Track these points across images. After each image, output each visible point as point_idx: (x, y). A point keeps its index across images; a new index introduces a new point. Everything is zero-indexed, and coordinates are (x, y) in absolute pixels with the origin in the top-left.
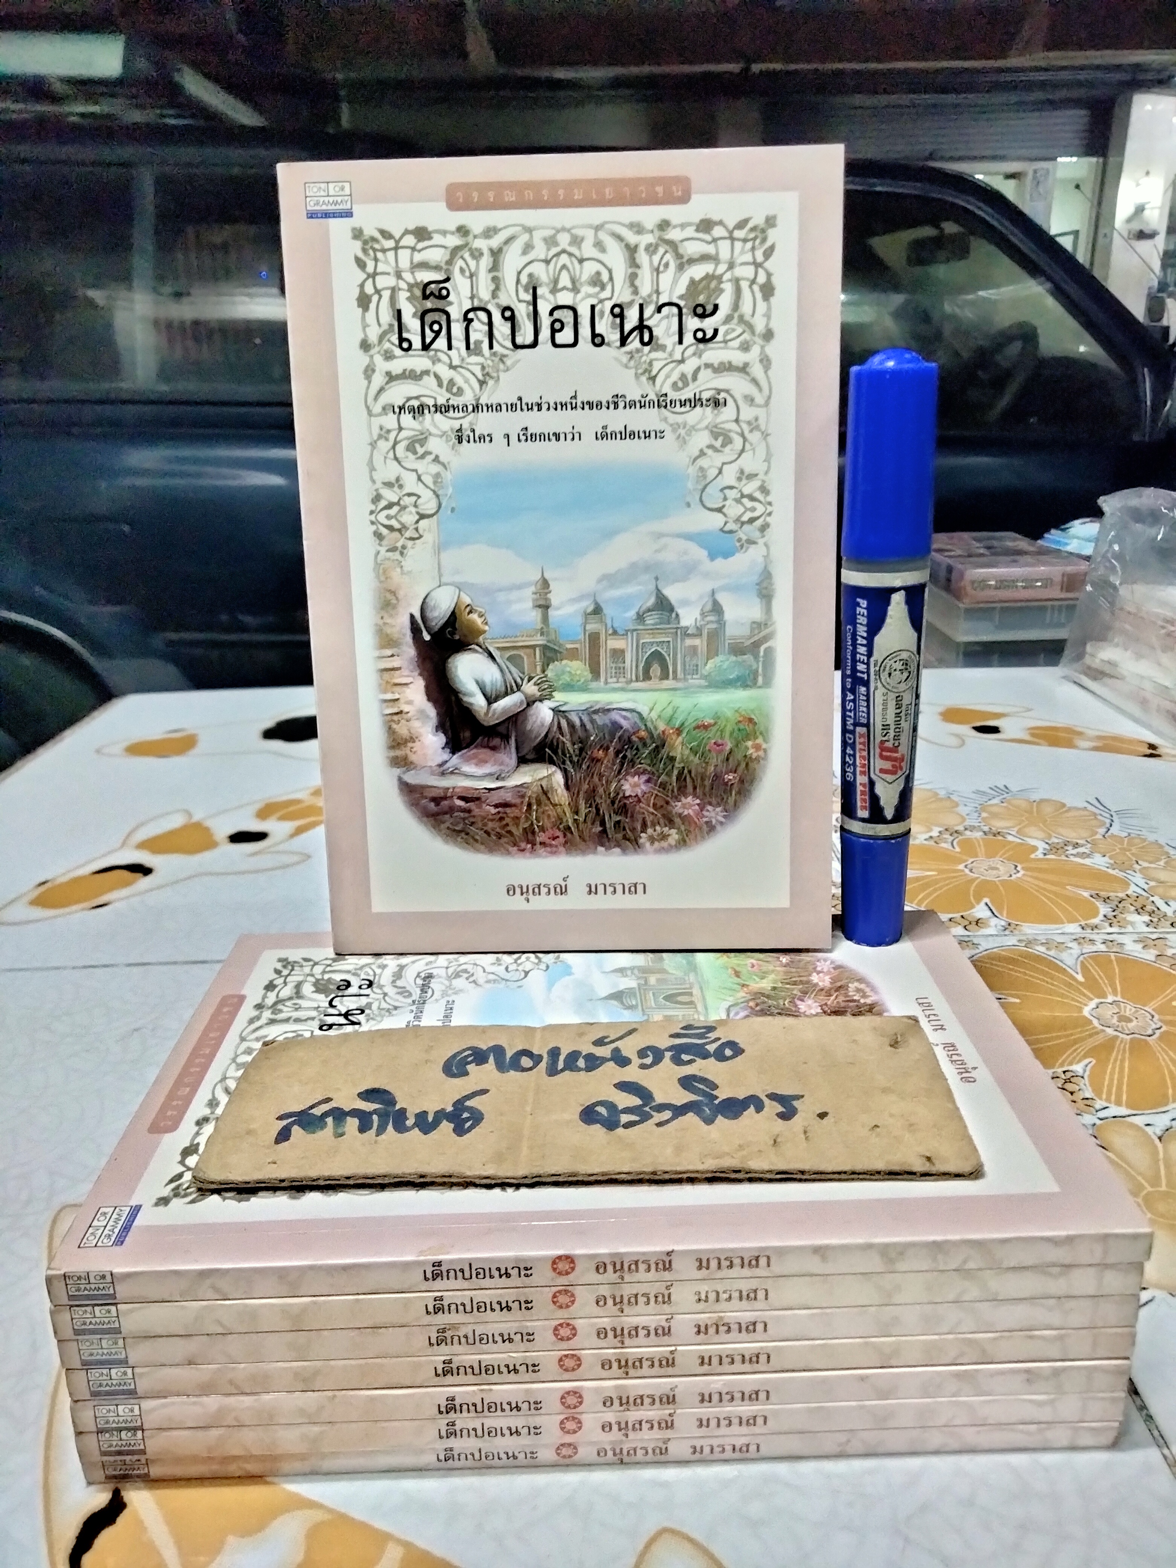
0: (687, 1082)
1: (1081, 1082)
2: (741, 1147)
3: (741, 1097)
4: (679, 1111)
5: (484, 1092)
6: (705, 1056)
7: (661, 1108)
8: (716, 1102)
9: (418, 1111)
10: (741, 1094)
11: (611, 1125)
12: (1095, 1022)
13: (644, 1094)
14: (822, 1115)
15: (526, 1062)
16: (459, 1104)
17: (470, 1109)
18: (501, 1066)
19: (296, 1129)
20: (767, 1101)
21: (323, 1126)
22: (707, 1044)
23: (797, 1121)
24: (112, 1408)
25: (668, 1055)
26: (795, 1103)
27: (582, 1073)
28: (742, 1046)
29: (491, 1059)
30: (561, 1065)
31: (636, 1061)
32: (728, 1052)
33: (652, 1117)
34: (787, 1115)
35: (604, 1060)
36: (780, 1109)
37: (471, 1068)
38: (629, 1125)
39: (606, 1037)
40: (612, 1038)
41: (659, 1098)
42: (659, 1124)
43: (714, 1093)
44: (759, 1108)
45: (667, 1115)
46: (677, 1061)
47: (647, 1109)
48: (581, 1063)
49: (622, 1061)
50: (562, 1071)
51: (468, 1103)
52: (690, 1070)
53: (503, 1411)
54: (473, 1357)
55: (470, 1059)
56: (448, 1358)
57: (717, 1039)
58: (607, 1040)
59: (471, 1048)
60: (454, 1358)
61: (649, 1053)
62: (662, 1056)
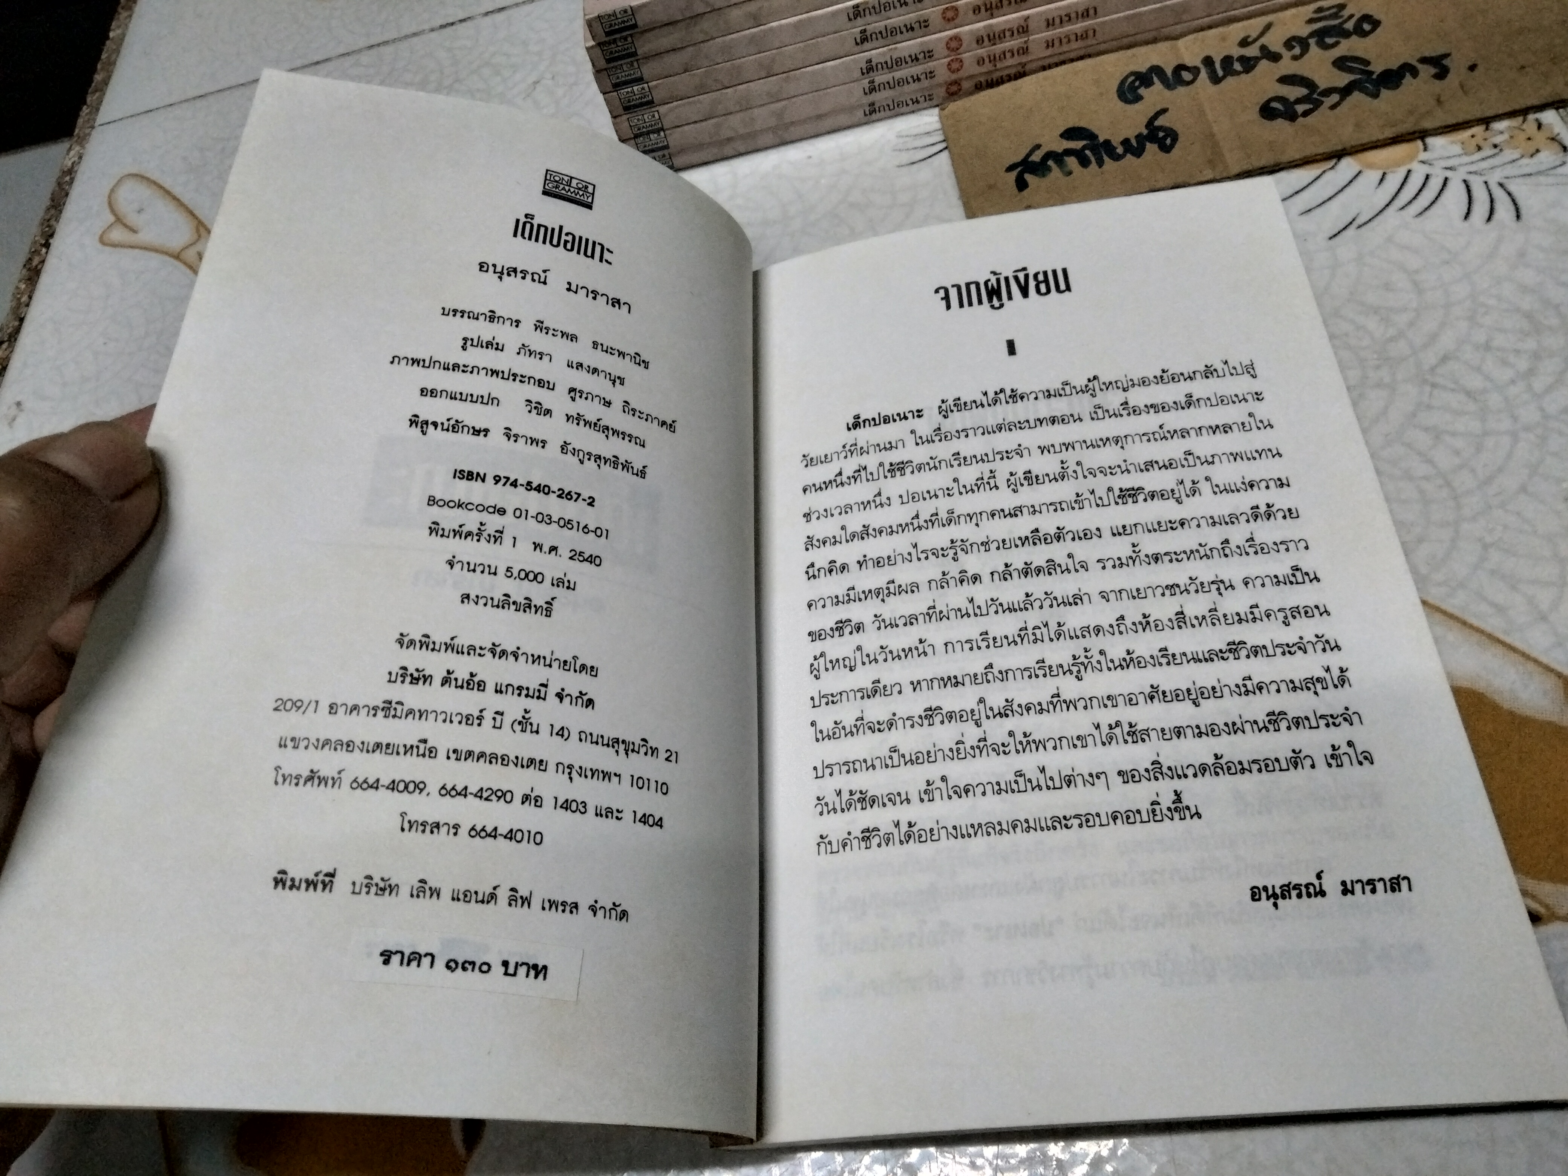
0: (1341, 63)
2: (1411, 112)
3: (1395, 68)
4: (1345, 92)
5: (1164, 111)
6: (1347, 34)
7: (1328, 92)
8: (1374, 77)
9: (1122, 139)
10: (1394, 65)
11: (1292, 117)
13: (1306, 83)
14: (1472, 68)
15: (1186, 76)
16: (1150, 124)
17: (1161, 128)
18: (1168, 86)
19: (1028, 177)
20: (1420, 66)
21: (1049, 169)
22: (1346, 21)
23: (1452, 79)
24: (640, 117)
25: (1312, 41)
26: (1444, 62)
27: (1243, 76)
28: (1376, 17)
29: (1155, 79)
30: (1220, 73)
31: (1287, 55)
32: (1367, 27)
33: (1322, 102)
34: (1442, 73)
35: (1257, 59)
36: (1433, 71)
37: (1142, 91)
38: (1306, 114)
39: (1249, 37)
40: (1254, 35)
41: (1323, 84)
42: (1333, 107)
43: (1370, 68)
44: (1415, 73)
45: (1335, 98)
46: (1325, 47)
47: (1315, 96)
48: (1237, 66)
49: (1275, 57)
50: (1224, 77)
51: (1157, 123)
52: (1337, 52)
53: (906, 63)
54: (881, 23)
55: (1137, 84)
56: (863, 28)
57: (1352, 16)
58: (1250, 40)
59: (1132, 73)
60: (868, 27)
61: (1294, 44)
62: (1308, 45)
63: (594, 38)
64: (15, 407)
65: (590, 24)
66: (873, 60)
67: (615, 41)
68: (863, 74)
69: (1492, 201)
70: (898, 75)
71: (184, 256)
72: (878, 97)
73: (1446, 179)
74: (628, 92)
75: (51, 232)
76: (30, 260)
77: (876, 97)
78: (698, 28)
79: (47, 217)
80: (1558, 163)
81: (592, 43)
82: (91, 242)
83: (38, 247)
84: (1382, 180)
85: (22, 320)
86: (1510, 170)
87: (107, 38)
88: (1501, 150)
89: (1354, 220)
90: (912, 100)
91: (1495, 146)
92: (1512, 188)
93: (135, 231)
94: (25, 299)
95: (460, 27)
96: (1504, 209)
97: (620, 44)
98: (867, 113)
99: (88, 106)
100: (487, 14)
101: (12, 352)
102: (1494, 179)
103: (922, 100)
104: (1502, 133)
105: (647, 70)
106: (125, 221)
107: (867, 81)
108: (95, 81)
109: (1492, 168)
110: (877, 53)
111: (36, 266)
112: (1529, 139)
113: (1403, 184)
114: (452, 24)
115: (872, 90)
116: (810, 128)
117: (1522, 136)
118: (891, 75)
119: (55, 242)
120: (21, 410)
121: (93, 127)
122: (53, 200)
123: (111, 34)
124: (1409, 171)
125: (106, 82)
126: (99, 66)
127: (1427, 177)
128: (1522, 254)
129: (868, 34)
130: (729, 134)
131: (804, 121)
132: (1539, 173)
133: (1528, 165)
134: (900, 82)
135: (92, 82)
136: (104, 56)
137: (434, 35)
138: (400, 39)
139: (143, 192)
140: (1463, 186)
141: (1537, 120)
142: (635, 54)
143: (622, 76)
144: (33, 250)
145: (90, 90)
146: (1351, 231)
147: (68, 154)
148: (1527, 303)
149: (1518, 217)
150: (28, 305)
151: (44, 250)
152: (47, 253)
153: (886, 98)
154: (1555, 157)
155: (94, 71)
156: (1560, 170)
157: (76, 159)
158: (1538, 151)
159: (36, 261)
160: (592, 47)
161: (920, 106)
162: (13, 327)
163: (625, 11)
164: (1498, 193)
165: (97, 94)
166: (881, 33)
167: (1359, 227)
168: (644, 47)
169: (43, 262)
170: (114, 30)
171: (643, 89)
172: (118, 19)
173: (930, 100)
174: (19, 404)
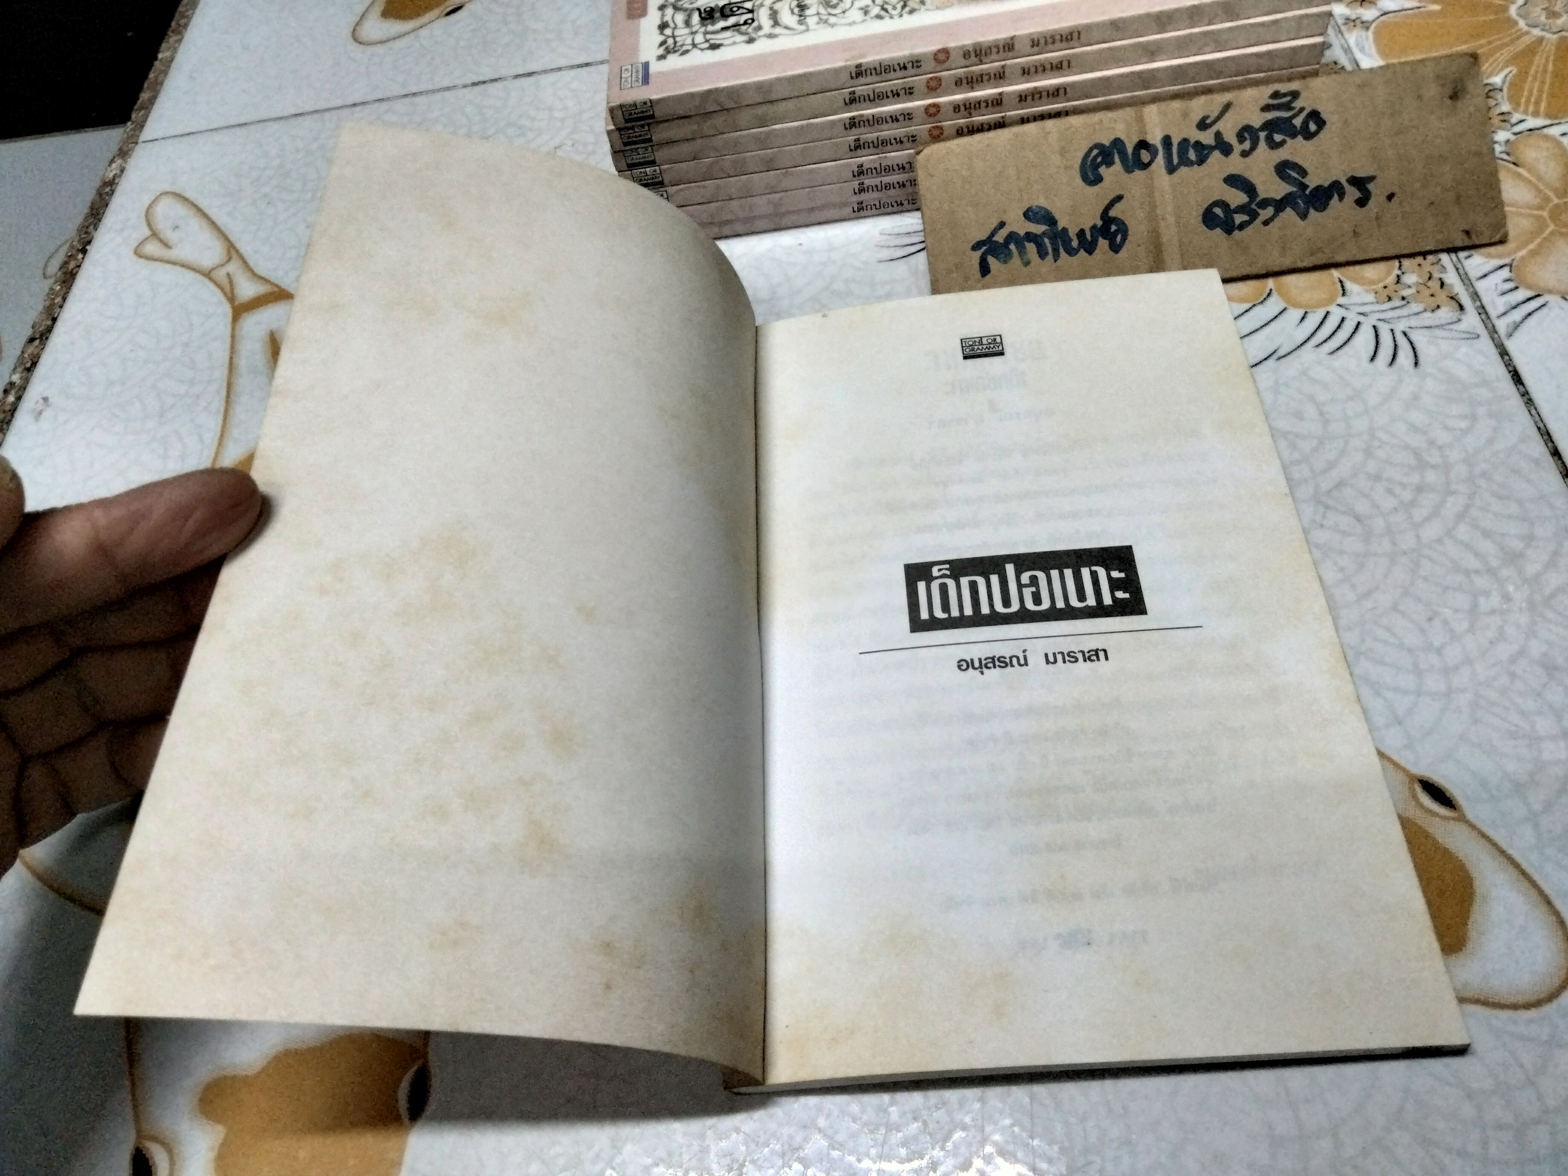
0: (1282, 169)
1: (1499, 96)
2: (1330, 241)
3: (1326, 185)
4: (1280, 205)
5: (1119, 198)
6: (1293, 133)
7: (1265, 204)
8: (1307, 192)
9: (1078, 230)
10: (1327, 181)
11: (1228, 227)
12: (1522, 24)
13: (1249, 188)
14: (1390, 197)
15: (1145, 156)
16: (1105, 213)
17: (1115, 220)
18: (1127, 167)
19: (990, 258)
20: (1346, 185)
21: (1010, 253)
22: (1296, 116)
23: (1373, 209)
25: (1262, 135)
26: (1368, 185)
27: (1195, 167)
28: (1324, 115)
29: (1116, 157)
30: (1176, 161)
31: (1238, 148)
32: (1312, 126)
33: (1259, 215)
34: (1365, 199)
35: (1211, 148)
36: (1357, 194)
37: (1103, 170)
38: (1242, 227)
39: (1207, 117)
40: (1212, 118)
41: (1263, 193)
42: (1266, 223)
43: (1305, 181)
44: (1341, 194)
45: (1269, 211)
46: (1274, 145)
47: (1254, 206)
48: (1192, 155)
49: (1226, 149)
50: (1178, 166)
51: (1112, 213)
52: (1282, 154)
53: (894, 170)
54: (875, 134)
55: (1099, 160)
56: (857, 137)
57: (1302, 109)
58: (1208, 121)
59: (1096, 146)
60: (862, 137)
61: (1246, 135)
62: (1258, 138)
63: (615, 125)
64: (41, 401)
65: (612, 111)
66: (864, 165)
67: (632, 128)
68: (854, 176)
69: (1396, 346)
70: (887, 179)
71: (214, 275)
72: (867, 197)
73: (1359, 323)
74: (641, 173)
75: (88, 239)
76: (66, 263)
77: (863, 197)
78: (709, 123)
79: (86, 224)
80: (1455, 319)
81: (612, 127)
82: (128, 253)
83: (74, 252)
84: (1303, 318)
85: (54, 320)
86: (1413, 322)
87: (156, 58)
88: (1408, 302)
89: (1275, 352)
90: (896, 202)
91: (1403, 298)
92: (1414, 336)
93: (167, 245)
94: (58, 300)
95: (490, 87)
96: (1405, 357)
97: (636, 130)
98: (856, 209)
99: (133, 123)
100: (517, 77)
101: (43, 349)
102: (1400, 327)
103: (906, 203)
104: (1409, 287)
105: (659, 155)
106: (162, 236)
107: (857, 182)
108: (141, 99)
109: (1399, 318)
110: (868, 159)
111: (73, 269)
112: (1432, 295)
113: (1322, 323)
114: (484, 82)
115: (861, 190)
116: (802, 218)
117: (1427, 292)
118: (879, 179)
119: (92, 249)
120: (48, 406)
121: (136, 143)
122: (92, 208)
123: (160, 56)
124: (1328, 312)
125: (152, 101)
126: (146, 85)
127: (1343, 319)
128: (1416, 397)
129: (862, 142)
130: (729, 217)
131: (798, 212)
132: (1437, 327)
133: (1428, 318)
134: (888, 187)
135: (138, 99)
136: (151, 75)
137: (466, 90)
138: (433, 91)
139: (180, 210)
140: (1372, 331)
141: (1440, 279)
142: (650, 140)
143: (636, 158)
144: (69, 254)
145: (136, 107)
146: (1271, 362)
147: (110, 164)
148: (1416, 441)
149: (1416, 364)
150: (61, 307)
151: (80, 256)
152: (83, 258)
153: (874, 199)
154: (1451, 314)
155: (140, 89)
156: (1454, 327)
157: (118, 172)
158: (1438, 307)
159: (72, 265)
160: (612, 131)
161: (904, 208)
162: (45, 325)
163: (645, 103)
164: (1402, 341)
165: (143, 112)
166: (873, 142)
167: (1279, 358)
168: (659, 134)
169: (79, 266)
170: (163, 52)
171: (655, 171)
172: (168, 42)
173: (913, 204)
174: (45, 399)
